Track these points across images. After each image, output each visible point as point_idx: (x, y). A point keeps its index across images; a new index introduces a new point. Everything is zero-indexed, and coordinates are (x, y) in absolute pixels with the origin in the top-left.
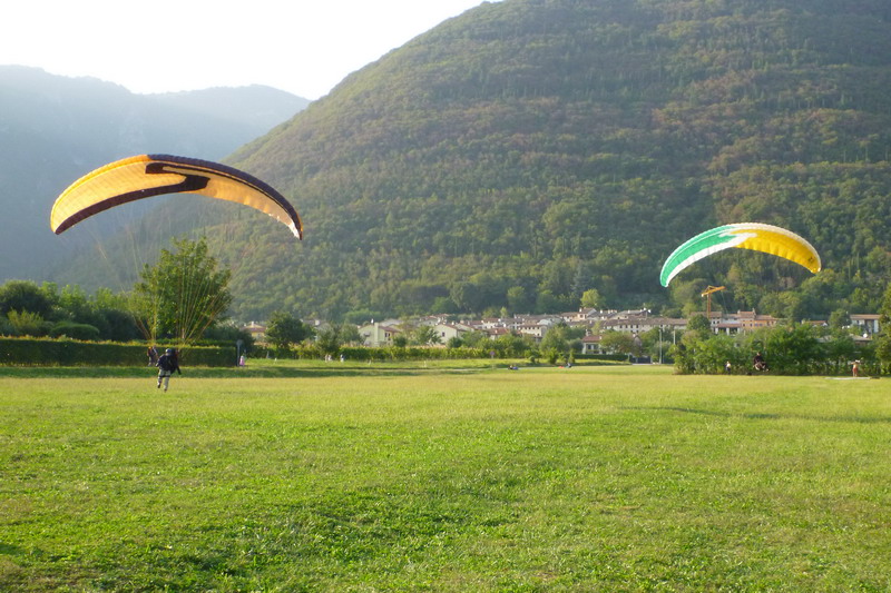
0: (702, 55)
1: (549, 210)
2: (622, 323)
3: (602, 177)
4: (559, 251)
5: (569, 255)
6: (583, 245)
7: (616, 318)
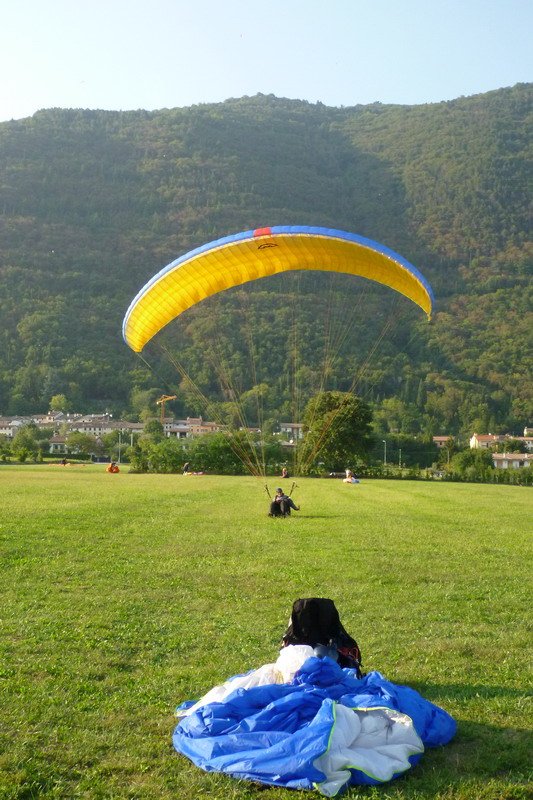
0: (164, 191)
1: (23, 320)
2: (86, 426)
3: (72, 293)
4: (31, 358)
5: (40, 362)
6: (53, 354)
7: (81, 421)
